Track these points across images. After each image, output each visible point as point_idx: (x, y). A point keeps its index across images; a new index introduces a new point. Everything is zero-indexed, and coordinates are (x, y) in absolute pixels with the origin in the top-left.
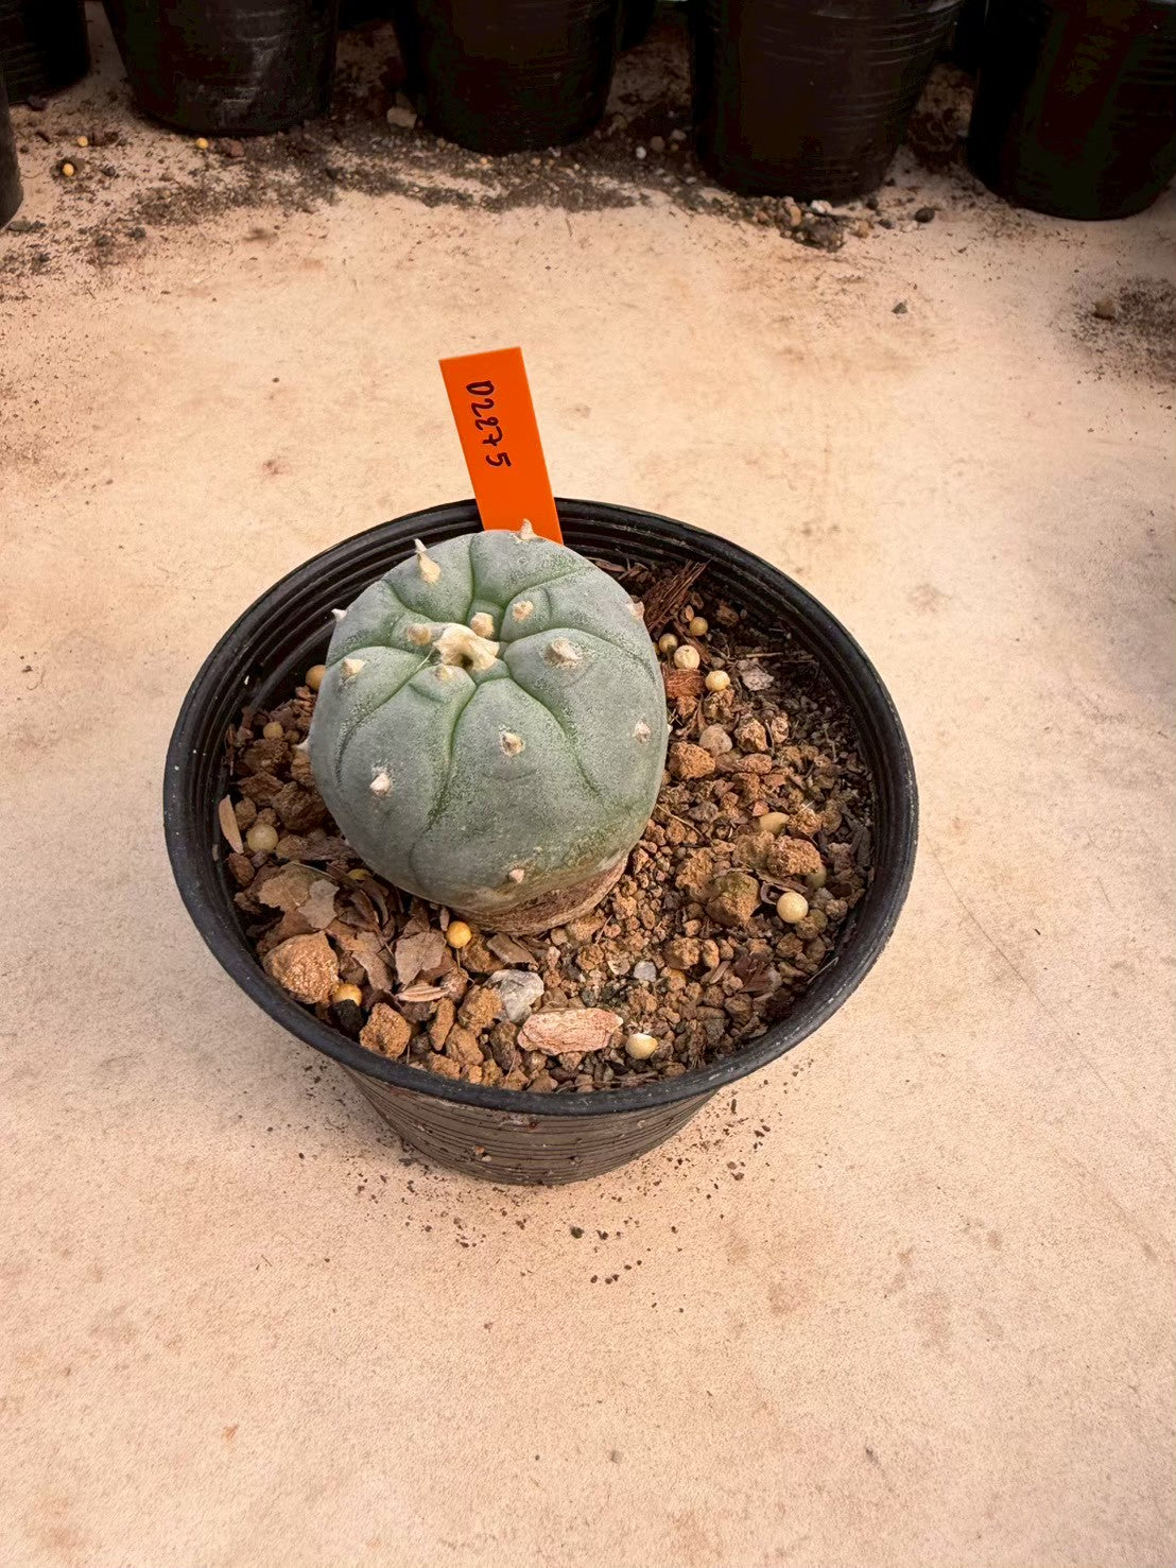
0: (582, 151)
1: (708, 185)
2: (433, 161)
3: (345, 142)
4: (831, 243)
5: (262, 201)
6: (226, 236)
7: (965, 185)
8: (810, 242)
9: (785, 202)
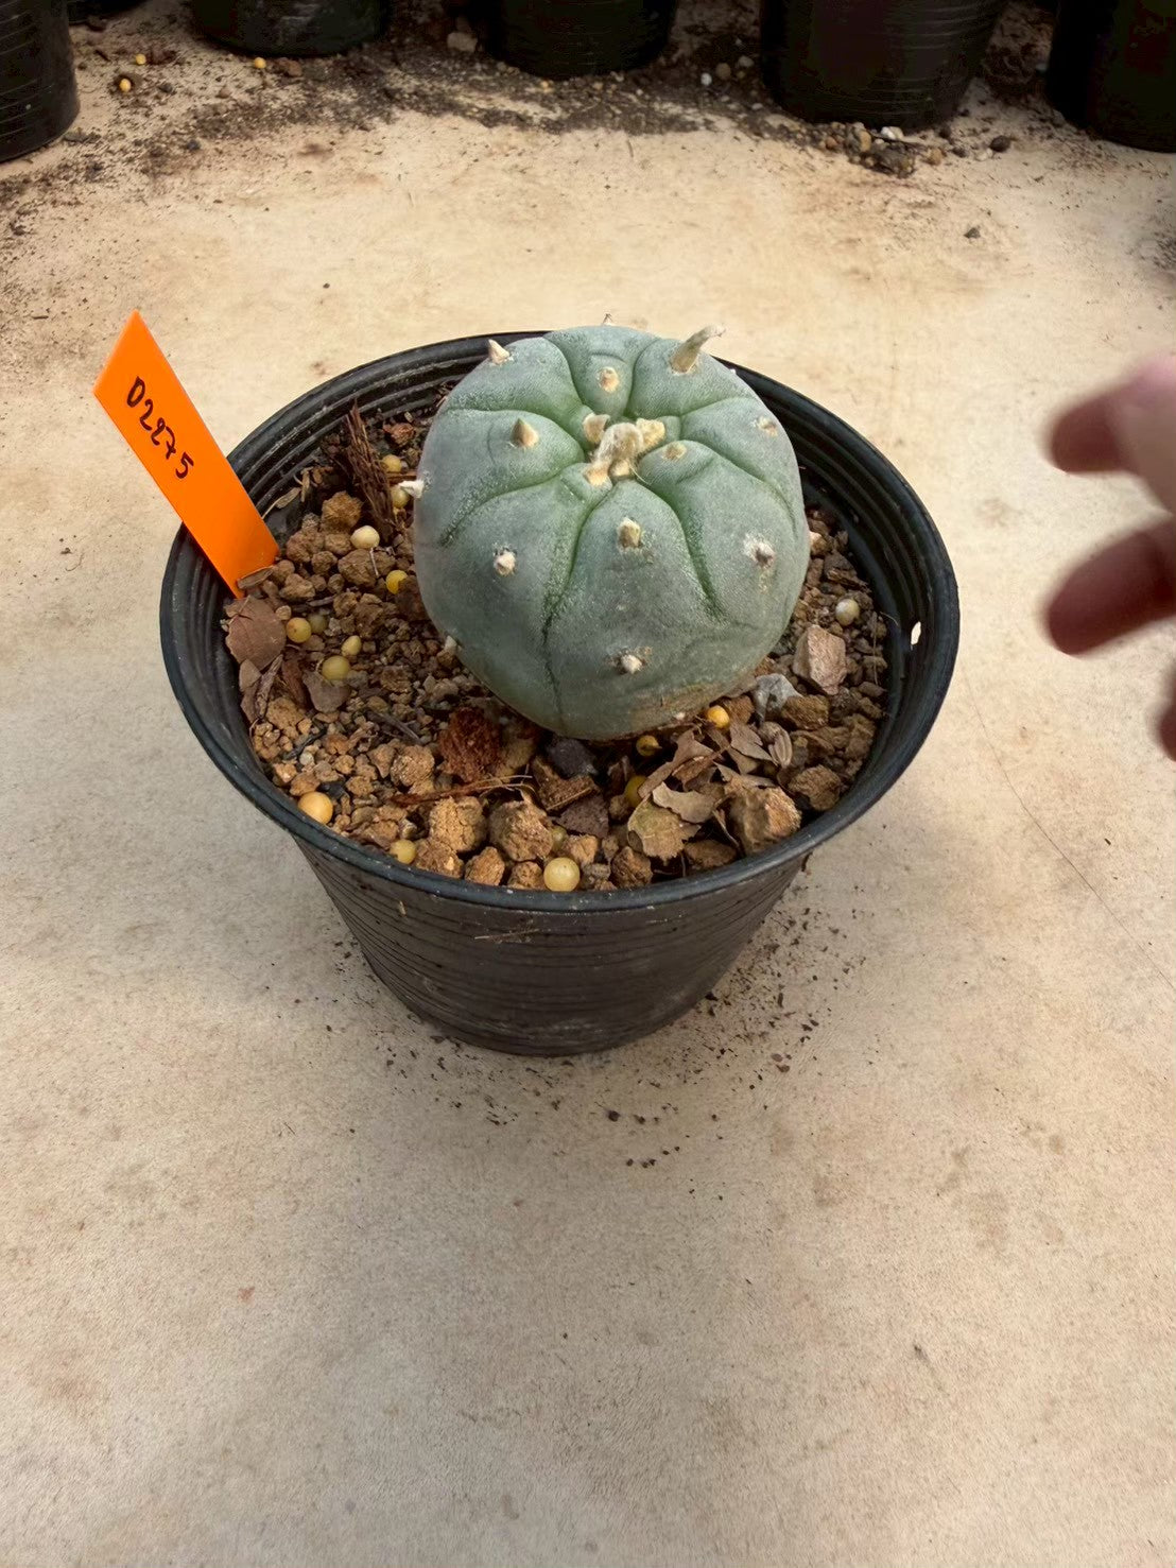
0: (645, 76)
1: (775, 112)
2: (493, 84)
3: (404, 65)
4: (901, 168)
5: (317, 117)
6: (281, 150)
7: (1043, 117)
8: (880, 167)
9: (854, 129)
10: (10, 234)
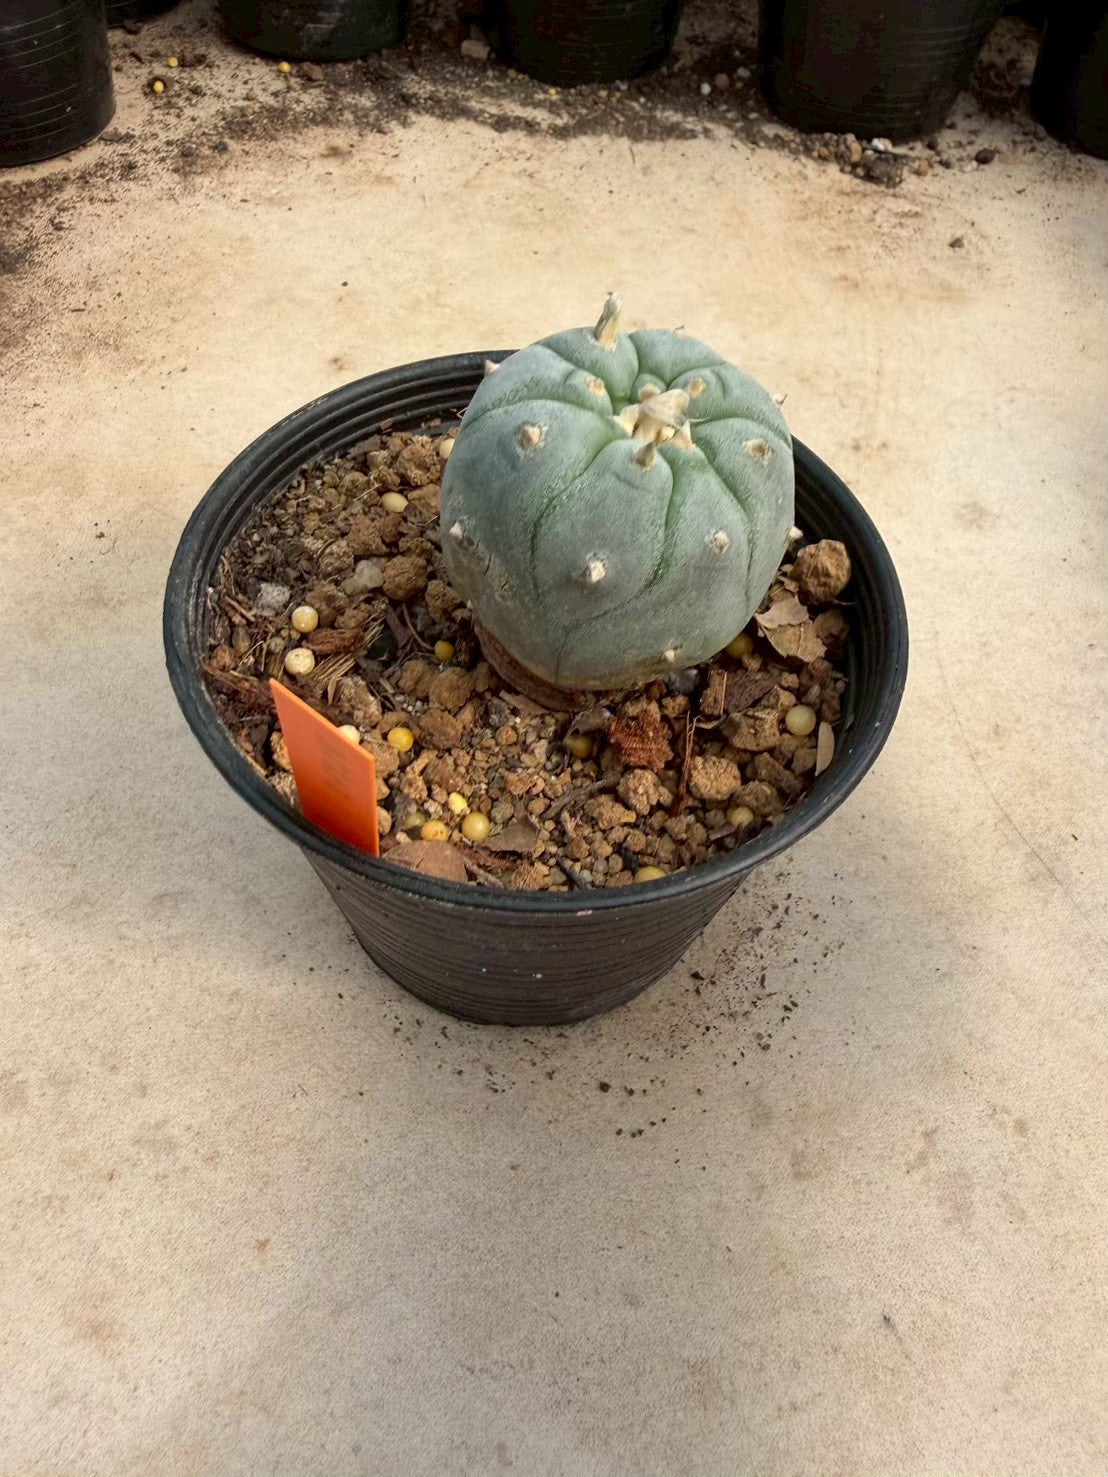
0: (648, 85)
1: (770, 121)
2: (504, 91)
3: (420, 71)
4: (890, 178)
5: (338, 121)
6: (304, 152)
7: (1027, 130)
8: (869, 177)
9: (845, 140)
10: (51, 229)
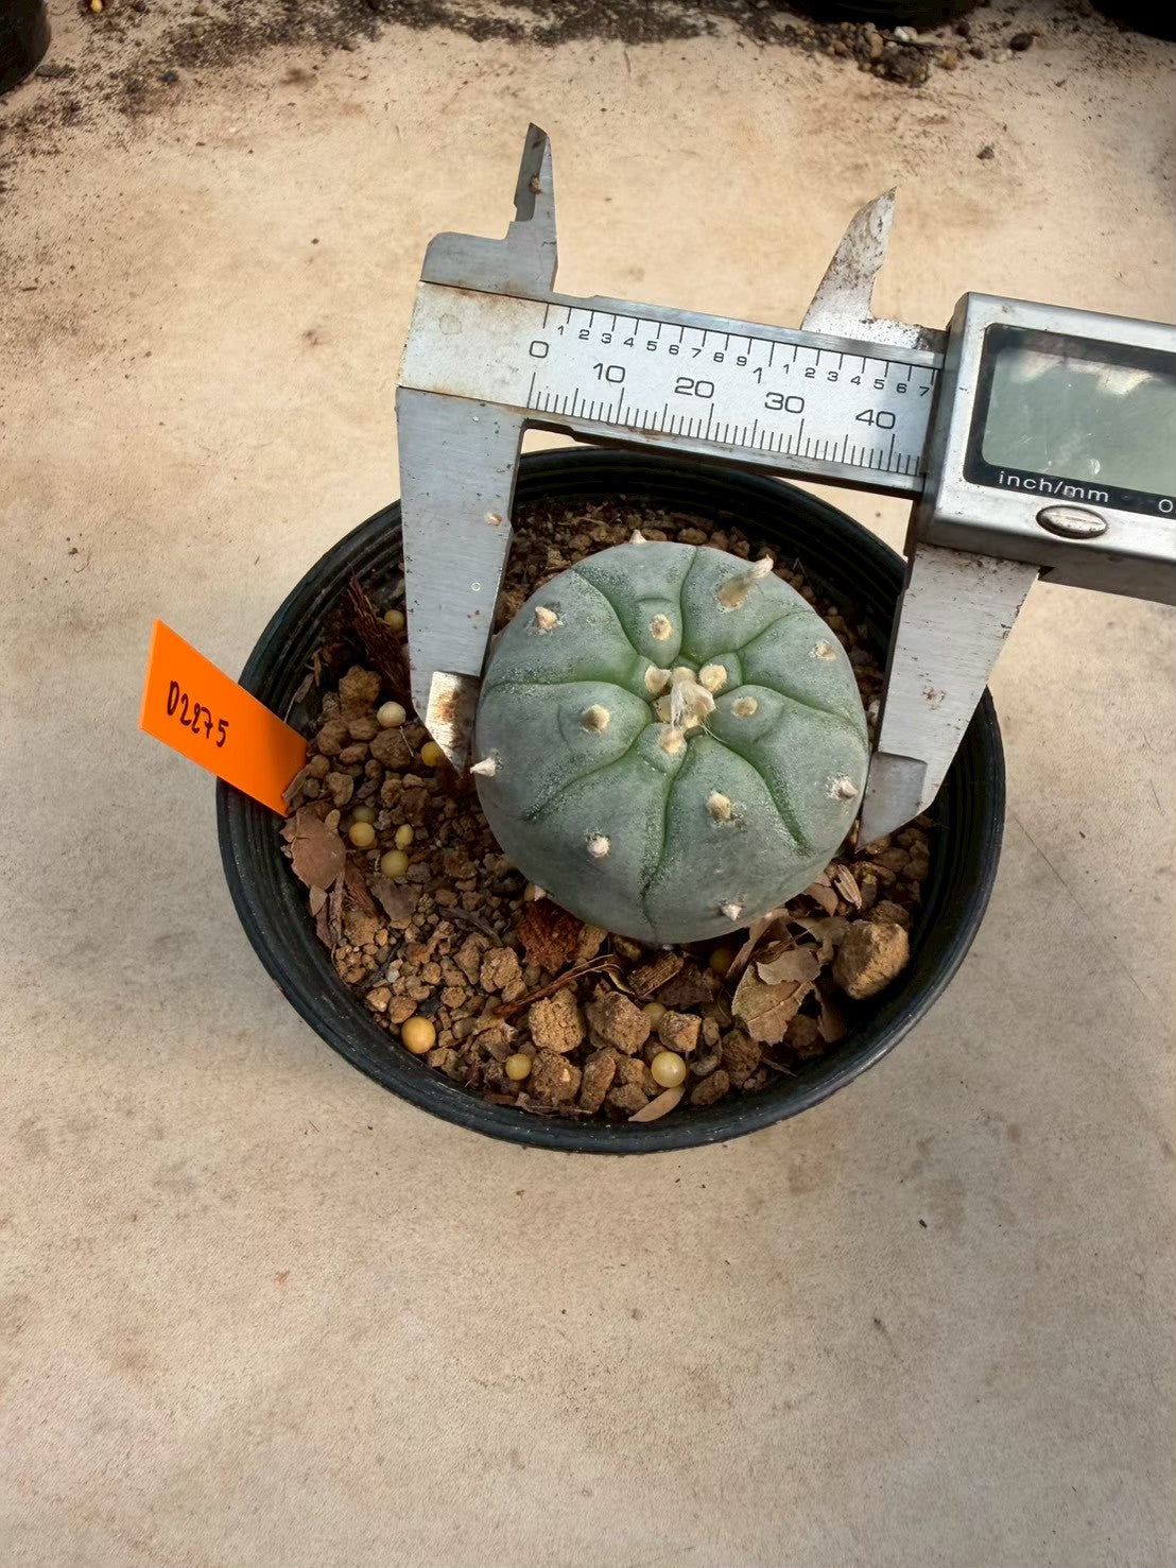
4: (914, 76)
5: (299, 36)
6: (264, 78)
7: (1069, 4)
8: (891, 76)
9: (865, 29)
